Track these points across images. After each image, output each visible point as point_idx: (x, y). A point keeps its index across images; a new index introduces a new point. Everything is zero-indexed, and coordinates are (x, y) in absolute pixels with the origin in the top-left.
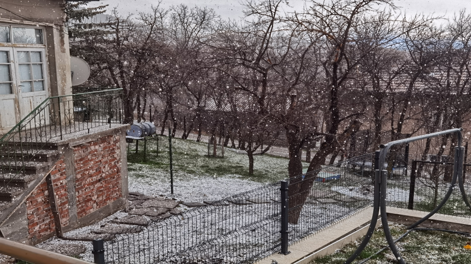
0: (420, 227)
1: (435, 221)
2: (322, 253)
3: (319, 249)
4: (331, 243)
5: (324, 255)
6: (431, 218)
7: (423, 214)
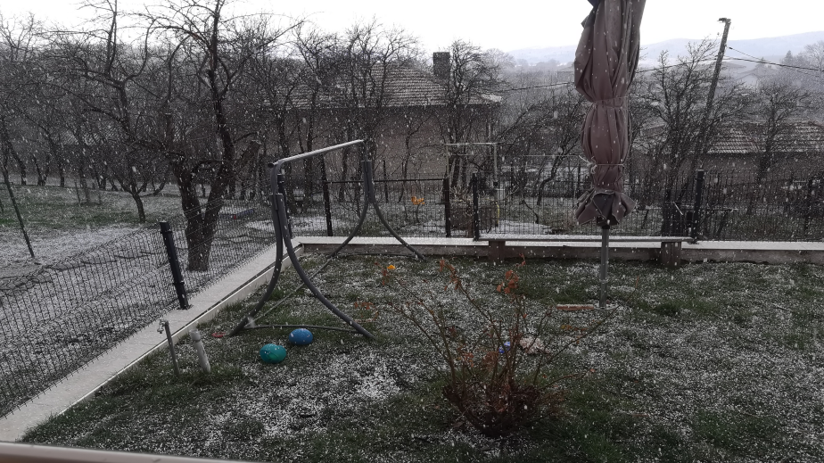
0: (342, 254)
1: (355, 246)
2: (233, 299)
3: (228, 296)
4: (241, 287)
5: (235, 301)
6: (350, 243)
7: (341, 240)
